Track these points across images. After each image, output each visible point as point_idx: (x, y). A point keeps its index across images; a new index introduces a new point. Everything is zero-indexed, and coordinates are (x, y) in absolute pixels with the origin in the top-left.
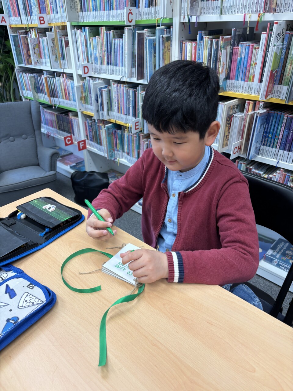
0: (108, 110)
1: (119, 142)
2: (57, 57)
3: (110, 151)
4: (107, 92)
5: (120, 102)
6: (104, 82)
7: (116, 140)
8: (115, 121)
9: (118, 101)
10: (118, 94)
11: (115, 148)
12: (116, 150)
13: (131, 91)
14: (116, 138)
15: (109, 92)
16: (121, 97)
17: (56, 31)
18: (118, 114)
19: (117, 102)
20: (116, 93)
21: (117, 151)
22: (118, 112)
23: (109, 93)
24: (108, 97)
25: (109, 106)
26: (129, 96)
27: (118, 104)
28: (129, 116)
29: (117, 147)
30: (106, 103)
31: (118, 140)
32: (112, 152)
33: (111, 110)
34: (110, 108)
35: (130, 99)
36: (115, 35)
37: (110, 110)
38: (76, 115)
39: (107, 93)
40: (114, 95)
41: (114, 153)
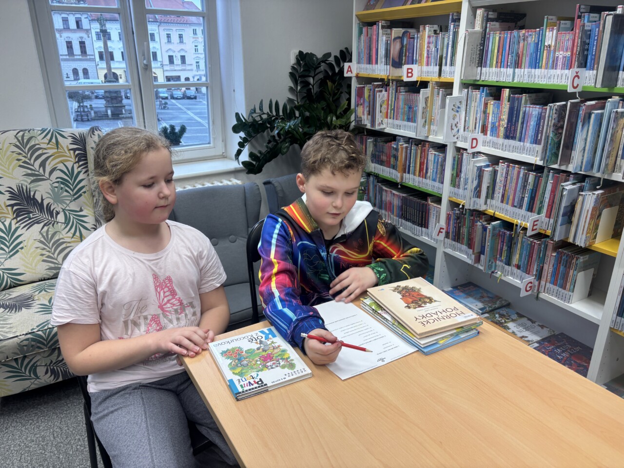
0: (487, 197)
1: (506, 248)
2: (426, 122)
3: (490, 261)
4: (490, 173)
5: (508, 189)
6: (488, 158)
7: (503, 245)
8: (494, 214)
9: (505, 186)
10: (507, 178)
11: (498, 256)
12: (499, 260)
13: (532, 176)
14: (503, 242)
15: (495, 172)
16: (511, 182)
17: (433, 88)
18: (502, 204)
19: (502, 188)
20: (504, 175)
21: (501, 261)
22: (502, 202)
23: (493, 174)
24: (491, 179)
25: (491, 192)
26: (527, 182)
27: (505, 190)
28: (520, 210)
29: (501, 256)
30: (486, 187)
31: (506, 245)
32: (492, 263)
33: (492, 198)
34: (491, 194)
35: (528, 186)
36: (527, 100)
37: (490, 197)
38: (438, 200)
39: (491, 175)
40: (500, 178)
41: (494, 264)
